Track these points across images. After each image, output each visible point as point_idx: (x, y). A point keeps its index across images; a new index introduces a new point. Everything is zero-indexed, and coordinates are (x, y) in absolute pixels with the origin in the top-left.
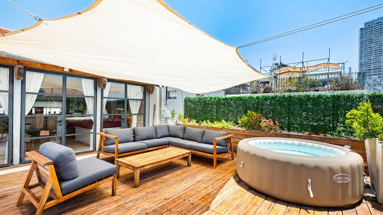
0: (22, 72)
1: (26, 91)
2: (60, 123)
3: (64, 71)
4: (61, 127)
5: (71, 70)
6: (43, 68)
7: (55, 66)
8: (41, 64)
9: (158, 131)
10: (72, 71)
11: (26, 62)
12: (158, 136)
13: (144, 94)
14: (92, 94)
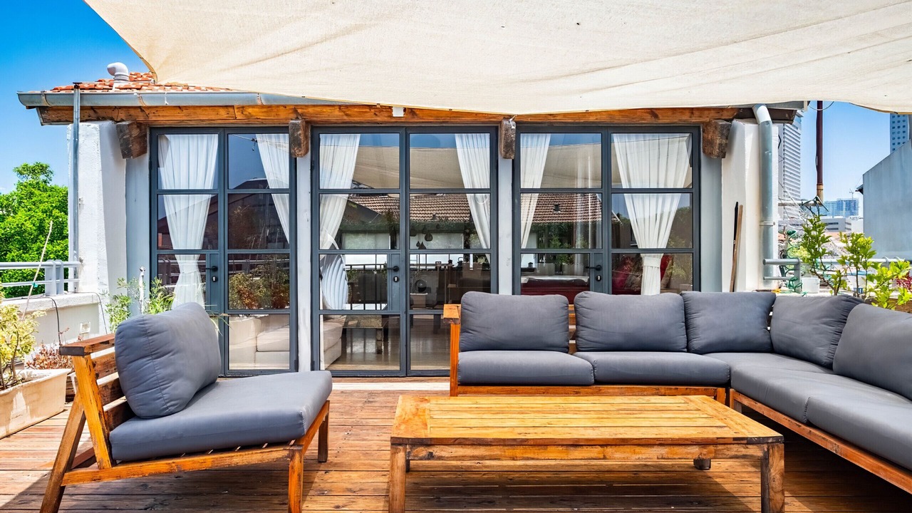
0: (300, 134)
1: (321, 188)
2: (394, 274)
3: (391, 116)
4: (396, 286)
5: (410, 111)
6: (346, 118)
7: (370, 107)
8: (340, 106)
9: (699, 320)
10: (416, 115)
11: (311, 110)
12: (696, 343)
13: (695, 163)
14: (484, 182)
